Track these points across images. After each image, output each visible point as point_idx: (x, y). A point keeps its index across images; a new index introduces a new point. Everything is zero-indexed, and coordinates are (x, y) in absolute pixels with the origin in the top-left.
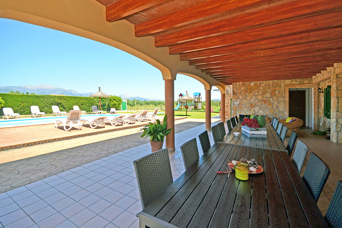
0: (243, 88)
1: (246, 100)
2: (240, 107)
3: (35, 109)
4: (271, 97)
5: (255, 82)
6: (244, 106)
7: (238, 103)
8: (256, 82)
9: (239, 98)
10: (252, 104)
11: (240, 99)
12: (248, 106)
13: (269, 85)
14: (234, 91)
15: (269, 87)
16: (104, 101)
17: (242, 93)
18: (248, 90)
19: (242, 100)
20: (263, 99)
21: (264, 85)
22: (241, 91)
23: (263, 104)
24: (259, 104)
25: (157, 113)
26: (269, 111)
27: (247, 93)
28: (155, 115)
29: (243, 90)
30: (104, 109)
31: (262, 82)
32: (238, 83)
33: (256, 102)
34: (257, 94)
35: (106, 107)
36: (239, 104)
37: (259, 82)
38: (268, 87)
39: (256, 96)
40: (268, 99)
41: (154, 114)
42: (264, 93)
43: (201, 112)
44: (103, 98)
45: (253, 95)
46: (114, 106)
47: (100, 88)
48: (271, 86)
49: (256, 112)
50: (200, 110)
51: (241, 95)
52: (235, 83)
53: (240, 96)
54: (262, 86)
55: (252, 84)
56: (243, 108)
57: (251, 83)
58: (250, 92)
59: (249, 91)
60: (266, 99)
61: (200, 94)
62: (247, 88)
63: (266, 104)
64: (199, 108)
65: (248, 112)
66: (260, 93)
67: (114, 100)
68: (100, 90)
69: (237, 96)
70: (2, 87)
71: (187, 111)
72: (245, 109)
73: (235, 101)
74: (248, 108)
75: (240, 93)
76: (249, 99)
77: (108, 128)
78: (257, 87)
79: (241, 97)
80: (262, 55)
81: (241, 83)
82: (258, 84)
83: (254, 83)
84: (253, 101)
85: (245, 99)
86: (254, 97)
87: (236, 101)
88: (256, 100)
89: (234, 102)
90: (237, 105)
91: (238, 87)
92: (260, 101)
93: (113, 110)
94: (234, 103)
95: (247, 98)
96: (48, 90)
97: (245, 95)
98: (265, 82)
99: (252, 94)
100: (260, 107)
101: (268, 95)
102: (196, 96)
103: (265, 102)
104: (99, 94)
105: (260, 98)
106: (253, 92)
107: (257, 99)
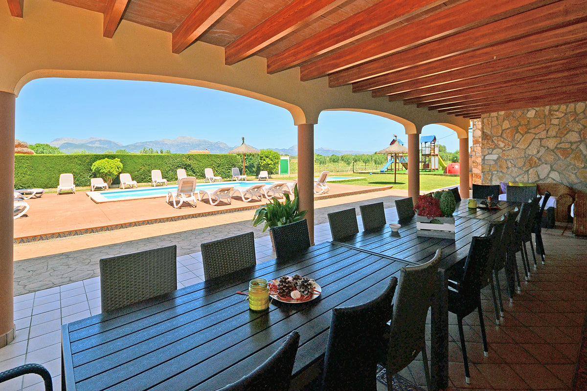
0: (506, 125)
1: (515, 151)
2: (501, 167)
3: (156, 175)
4: (580, 142)
5: (536, 109)
6: (510, 165)
7: (495, 157)
8: (542, 108)
9: (497, 146)
10: (531, 160)
11: (501, 148)
12: (520, 163)
13: (575, 113)
14: (485, 131)
15: (575, 119)
16: (251, 159)
17: (504, 136)
18: (520, 128)
19: (504, 150)
20: (559, 146)
21: (563, 115)
22: (503, 130)
23: (559, 158)
24: (550, 158)
25: (327, 180)
26: (576, 174)
27: (517, 135)
28: (321, 184)
29: (508, 129)
30: (251, 173)
31: (555, 107)
32: (494, 114)
33: (540, 154)
34: (543, 134)
35: (254, 169)
36: (499, 158)
37: (548, 107)
38: (572, 118)
39: (541, 139)
40: (574, 147)
41: (320, 182)
42: (563, 131)
43: (435, 175)
44: (251, 155)
45: (534, 138)
46: (266, 167)
47: (243, 139)
48: (582, 116)
49: (541, 177)
50: (436, 172)
51: (502, 140)
52: (488, 114)
53: (500, 143)
54: (556, 117)
55: (531, 113)
56: (508, 168)
57: (528, 111)
58: (526, 133)
59: (523, 130)
60: (567, 146)
61: (435, 139)
62: (516, 123)
63: (568, 159)
64: (433, 167)
65: (520, 177)
66: (552, 133)
67: (267, 157)
68: (243, 142)
69: (493, 141)
70: (136, 143)
71: (395, 174)
72: (512, 171)
73: (489, 154)
74: (520, 168)
75: (501, 136)
76: (522, 147)
77: (236, 204)
78: (545, 120)
79: (502, 145)
80: (495, 57)
81: (502, 113)
82: (547, 113)
83: (536, 111)
84: (532, 151)
85: (513, 147)
86: (536, 143)
87: (491, 154)
88: (543, 150)
89: (484, 156)
90: (492, 163)
91: (495, 123)
92: (553, 151)
93: (264, 174)
94: (486, 158)
95: (517, 146)
96: (189, 144)
97: (513, 140)
98: (563, 107)
99: (529, 137)
100: (551, 167)
101: (574, 137)
102: (425, 143)
103: (566, 152)
104: (243, 150)
105: (551, 143)
106: (532, 131)
107: (544, 147)
